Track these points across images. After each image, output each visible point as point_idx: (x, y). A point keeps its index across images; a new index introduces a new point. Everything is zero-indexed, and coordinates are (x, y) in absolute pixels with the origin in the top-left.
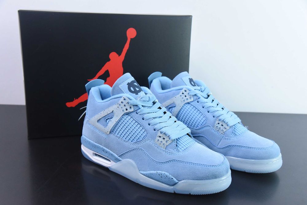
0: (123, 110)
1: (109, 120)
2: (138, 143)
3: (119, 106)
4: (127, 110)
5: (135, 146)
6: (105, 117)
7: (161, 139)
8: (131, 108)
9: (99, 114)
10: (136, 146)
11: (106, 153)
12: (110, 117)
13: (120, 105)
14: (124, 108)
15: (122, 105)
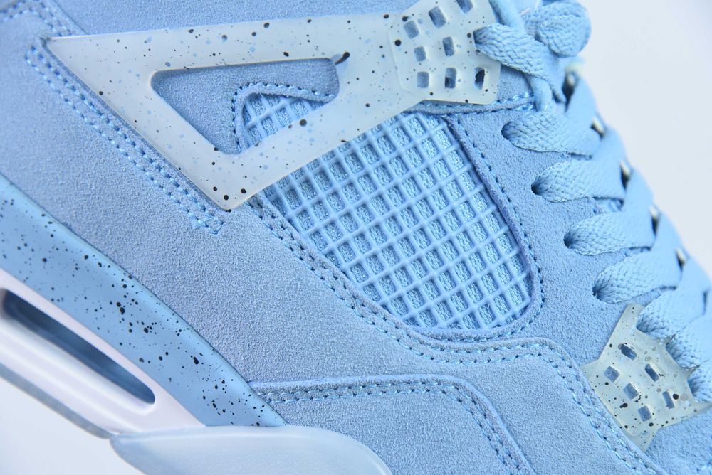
0: (423, 79)
1: (268, 108)
2: (457, 344)
3: (403, 37)
4: (449, 82)
5: (429, 364)
6: (249, 75)
7: (630, 373)
8: (480, 77)
9: (209, 33)
10: (433, 366)
11: (138, 329)
12: (288, 92)
13: (412, 31)
14: (436, 67)
15: (429, 38)
